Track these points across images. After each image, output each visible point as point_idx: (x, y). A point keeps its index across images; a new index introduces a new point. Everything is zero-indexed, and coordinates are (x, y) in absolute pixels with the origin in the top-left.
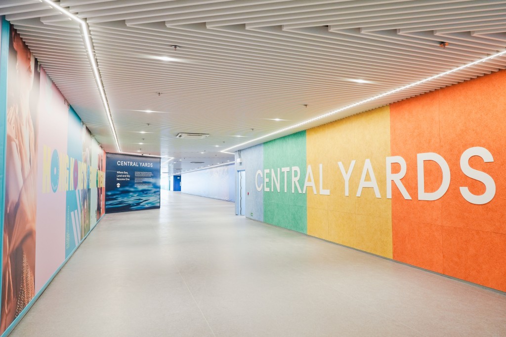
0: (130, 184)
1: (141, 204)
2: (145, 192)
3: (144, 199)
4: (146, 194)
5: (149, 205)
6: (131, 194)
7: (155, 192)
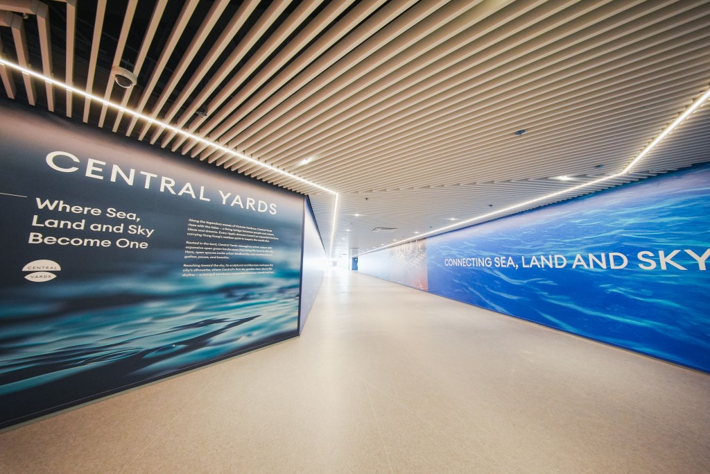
0: (152, 267)
1: (216, 339)
2: (241, 293)
3: (233, 316)
4: (245, 298)
5: (256, 336)
6: (154, 306)
7: (282, 290)
